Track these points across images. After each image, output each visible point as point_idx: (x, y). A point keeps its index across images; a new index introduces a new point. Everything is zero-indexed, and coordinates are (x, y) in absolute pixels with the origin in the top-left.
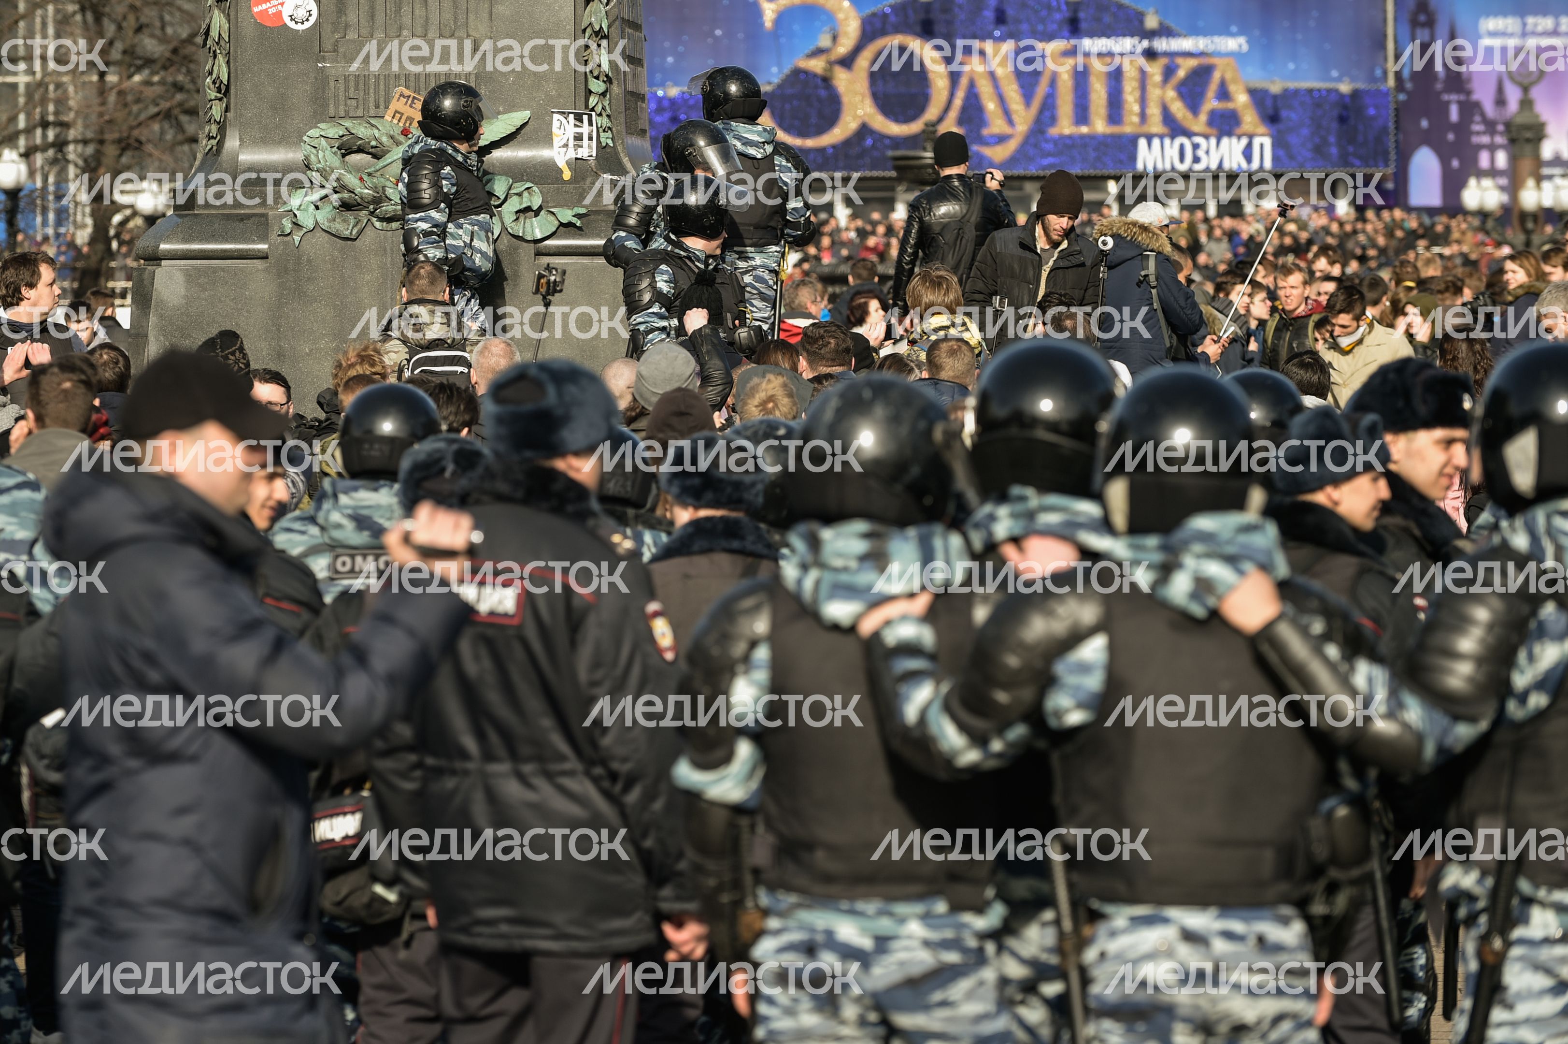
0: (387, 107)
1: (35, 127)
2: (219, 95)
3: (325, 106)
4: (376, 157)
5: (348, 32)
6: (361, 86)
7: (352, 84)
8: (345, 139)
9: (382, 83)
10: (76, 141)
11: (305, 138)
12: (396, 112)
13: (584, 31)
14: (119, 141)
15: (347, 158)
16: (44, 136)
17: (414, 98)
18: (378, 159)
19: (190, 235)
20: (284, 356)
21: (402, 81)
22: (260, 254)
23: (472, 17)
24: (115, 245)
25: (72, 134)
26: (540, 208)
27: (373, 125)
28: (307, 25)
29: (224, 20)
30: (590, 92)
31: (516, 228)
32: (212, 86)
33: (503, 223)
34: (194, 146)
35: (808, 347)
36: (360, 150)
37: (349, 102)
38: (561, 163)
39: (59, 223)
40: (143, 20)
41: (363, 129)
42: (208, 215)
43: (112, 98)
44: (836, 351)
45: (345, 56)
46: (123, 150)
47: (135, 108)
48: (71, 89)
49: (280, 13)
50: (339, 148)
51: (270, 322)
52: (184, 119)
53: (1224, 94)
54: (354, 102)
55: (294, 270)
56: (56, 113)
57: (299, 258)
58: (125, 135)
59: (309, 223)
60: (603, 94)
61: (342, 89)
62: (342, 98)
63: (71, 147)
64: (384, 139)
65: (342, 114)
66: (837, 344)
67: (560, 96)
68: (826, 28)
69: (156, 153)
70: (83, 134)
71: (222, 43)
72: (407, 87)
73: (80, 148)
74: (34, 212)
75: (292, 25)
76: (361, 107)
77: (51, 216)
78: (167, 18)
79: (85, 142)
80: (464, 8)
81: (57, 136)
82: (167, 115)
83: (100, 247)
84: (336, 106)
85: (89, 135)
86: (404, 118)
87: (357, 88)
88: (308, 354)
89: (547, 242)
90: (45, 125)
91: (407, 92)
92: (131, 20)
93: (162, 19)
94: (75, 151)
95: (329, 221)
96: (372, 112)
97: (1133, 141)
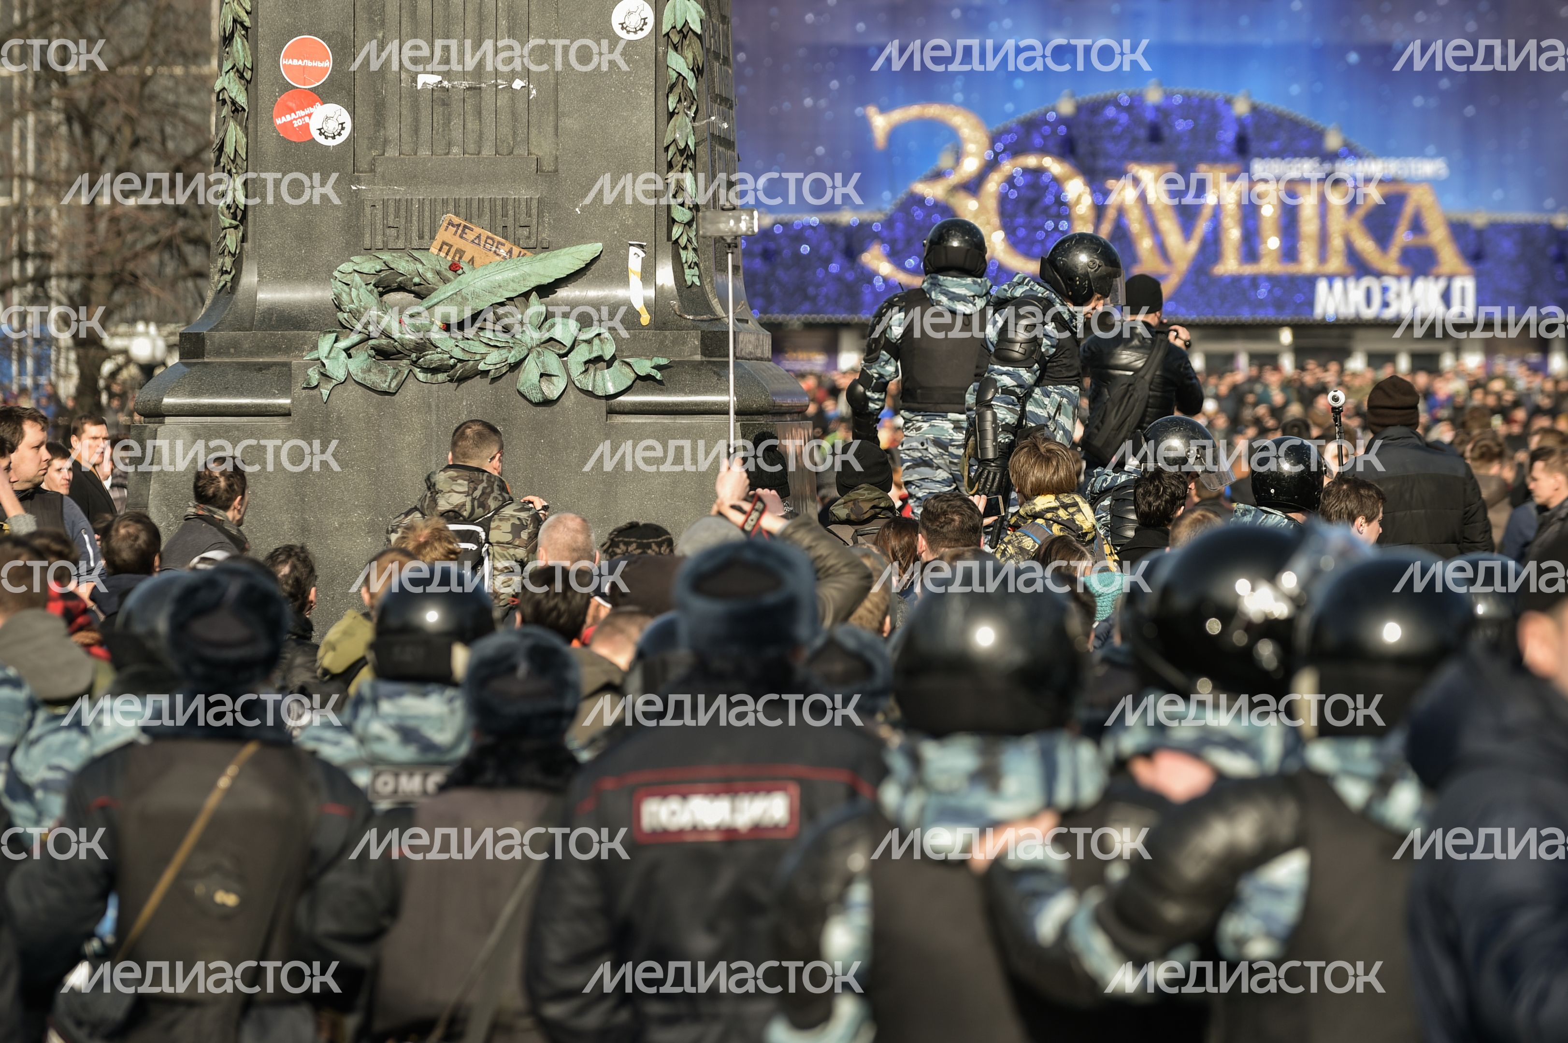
0: (432, 238)
1: (11, 258)
2: (234, 223)
3: (359, 236)
4: (420, 296)
5: (387, 149)
6: (403, 212)
7: (391, 210)
8: (383, 274)
9: (427, 209)
10: (59, 276)
11: (336, 274)
12: (444, 243)
13: (667, 149)
14: (111, 276)
15: (385, 297)
16: (23, 269)
17: (465, 227)
18: (422, 298)
19: (199, 388)
20: (309, 531)
21: (451, 207)
22: (281, 411)
23: (534, 131)
24: (104, 398)
25: (54, 267)
26: (614, 358)
27: (416, 259)
28: (339, 140)
29: (241, 134)
30: (674, 221)
31: (584, 381)
32: (226, 212)
33: (569, 376)
34: (201, 282)
35: (929, 524)
36: (401, 288)
37: (388, 231)
38: (639, 305)
39: (39, 370)
40: (140, 132)
41: (404, 264)
42: (220, 364)
43: (102, 225)
44: (961, 530)
45: (383, 177)
46: (116, 286)
47: (130, 238)
48: (54, 214)
49: (307, 126)
50: (376, 286)
51: (293, 491)
52: (188, 249)
53: (1417, 226)
54: (393, 232)
55: (322, 430)
56: (38, 242)
57: (327, 415)
58: (118, 268)
59: (339, 374)
60: (689, 224)
61: (380, 215)
62: (379, 226)
63: (53, 282)
64: (429, 275)
65: (380, 245)
66: (962, 522)
67: (637, 225)
68: (948, 146)
69: (154, 290)
70: (68, 266)
71: (239, 161)
72: (457, 214)
73: (64, 283)
74: (10, 359)
75: (321, 140)
76: (402, 237)
77: (30, 363)
78: (169, 130)
79: (71, 277)
80: (525, 121)
81: (37, 270)
82: (168, 245)
83: (88, 401)
84: (373, 236)
85: (76, 267)
86: (453, 250)
87: (397, 216)
88: (337, 529)
89: (621, 398)
90: (23, 256)
91: (456, 220)
92: (127, 132)
93: (162, 131)
94: (58, 286)
95: (364, 371)
96: (415, 243)
97: (1311, 281)
